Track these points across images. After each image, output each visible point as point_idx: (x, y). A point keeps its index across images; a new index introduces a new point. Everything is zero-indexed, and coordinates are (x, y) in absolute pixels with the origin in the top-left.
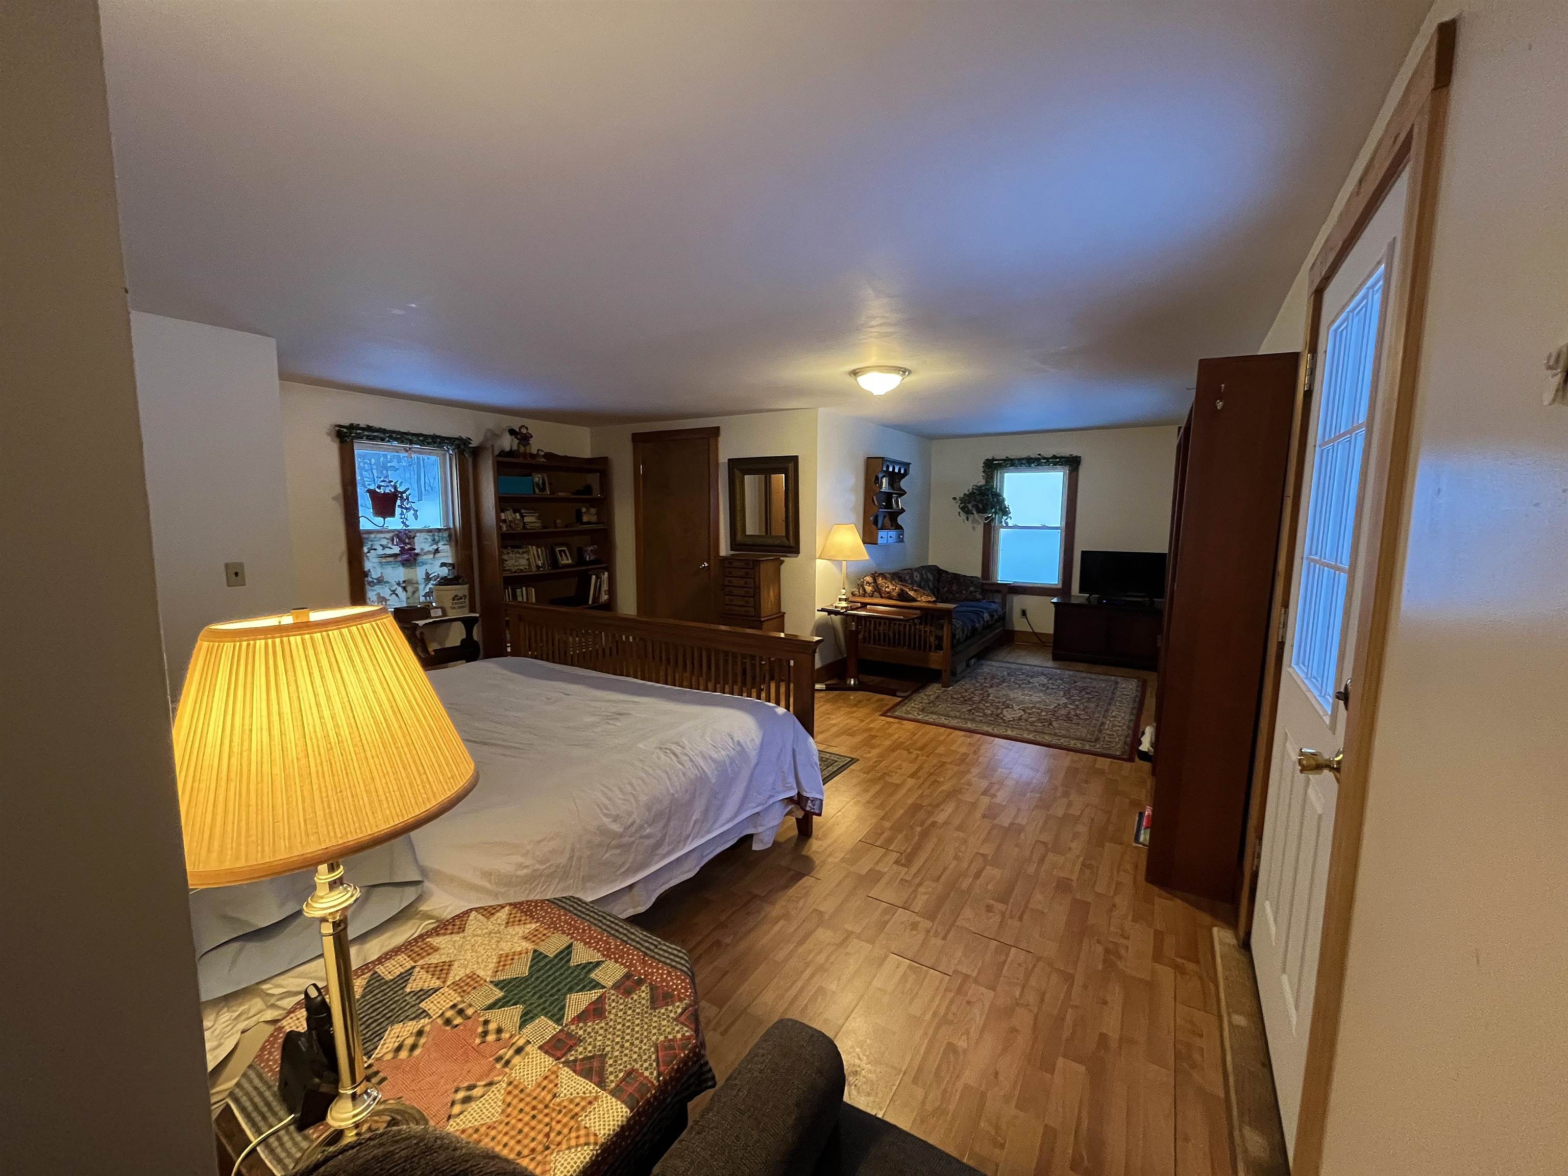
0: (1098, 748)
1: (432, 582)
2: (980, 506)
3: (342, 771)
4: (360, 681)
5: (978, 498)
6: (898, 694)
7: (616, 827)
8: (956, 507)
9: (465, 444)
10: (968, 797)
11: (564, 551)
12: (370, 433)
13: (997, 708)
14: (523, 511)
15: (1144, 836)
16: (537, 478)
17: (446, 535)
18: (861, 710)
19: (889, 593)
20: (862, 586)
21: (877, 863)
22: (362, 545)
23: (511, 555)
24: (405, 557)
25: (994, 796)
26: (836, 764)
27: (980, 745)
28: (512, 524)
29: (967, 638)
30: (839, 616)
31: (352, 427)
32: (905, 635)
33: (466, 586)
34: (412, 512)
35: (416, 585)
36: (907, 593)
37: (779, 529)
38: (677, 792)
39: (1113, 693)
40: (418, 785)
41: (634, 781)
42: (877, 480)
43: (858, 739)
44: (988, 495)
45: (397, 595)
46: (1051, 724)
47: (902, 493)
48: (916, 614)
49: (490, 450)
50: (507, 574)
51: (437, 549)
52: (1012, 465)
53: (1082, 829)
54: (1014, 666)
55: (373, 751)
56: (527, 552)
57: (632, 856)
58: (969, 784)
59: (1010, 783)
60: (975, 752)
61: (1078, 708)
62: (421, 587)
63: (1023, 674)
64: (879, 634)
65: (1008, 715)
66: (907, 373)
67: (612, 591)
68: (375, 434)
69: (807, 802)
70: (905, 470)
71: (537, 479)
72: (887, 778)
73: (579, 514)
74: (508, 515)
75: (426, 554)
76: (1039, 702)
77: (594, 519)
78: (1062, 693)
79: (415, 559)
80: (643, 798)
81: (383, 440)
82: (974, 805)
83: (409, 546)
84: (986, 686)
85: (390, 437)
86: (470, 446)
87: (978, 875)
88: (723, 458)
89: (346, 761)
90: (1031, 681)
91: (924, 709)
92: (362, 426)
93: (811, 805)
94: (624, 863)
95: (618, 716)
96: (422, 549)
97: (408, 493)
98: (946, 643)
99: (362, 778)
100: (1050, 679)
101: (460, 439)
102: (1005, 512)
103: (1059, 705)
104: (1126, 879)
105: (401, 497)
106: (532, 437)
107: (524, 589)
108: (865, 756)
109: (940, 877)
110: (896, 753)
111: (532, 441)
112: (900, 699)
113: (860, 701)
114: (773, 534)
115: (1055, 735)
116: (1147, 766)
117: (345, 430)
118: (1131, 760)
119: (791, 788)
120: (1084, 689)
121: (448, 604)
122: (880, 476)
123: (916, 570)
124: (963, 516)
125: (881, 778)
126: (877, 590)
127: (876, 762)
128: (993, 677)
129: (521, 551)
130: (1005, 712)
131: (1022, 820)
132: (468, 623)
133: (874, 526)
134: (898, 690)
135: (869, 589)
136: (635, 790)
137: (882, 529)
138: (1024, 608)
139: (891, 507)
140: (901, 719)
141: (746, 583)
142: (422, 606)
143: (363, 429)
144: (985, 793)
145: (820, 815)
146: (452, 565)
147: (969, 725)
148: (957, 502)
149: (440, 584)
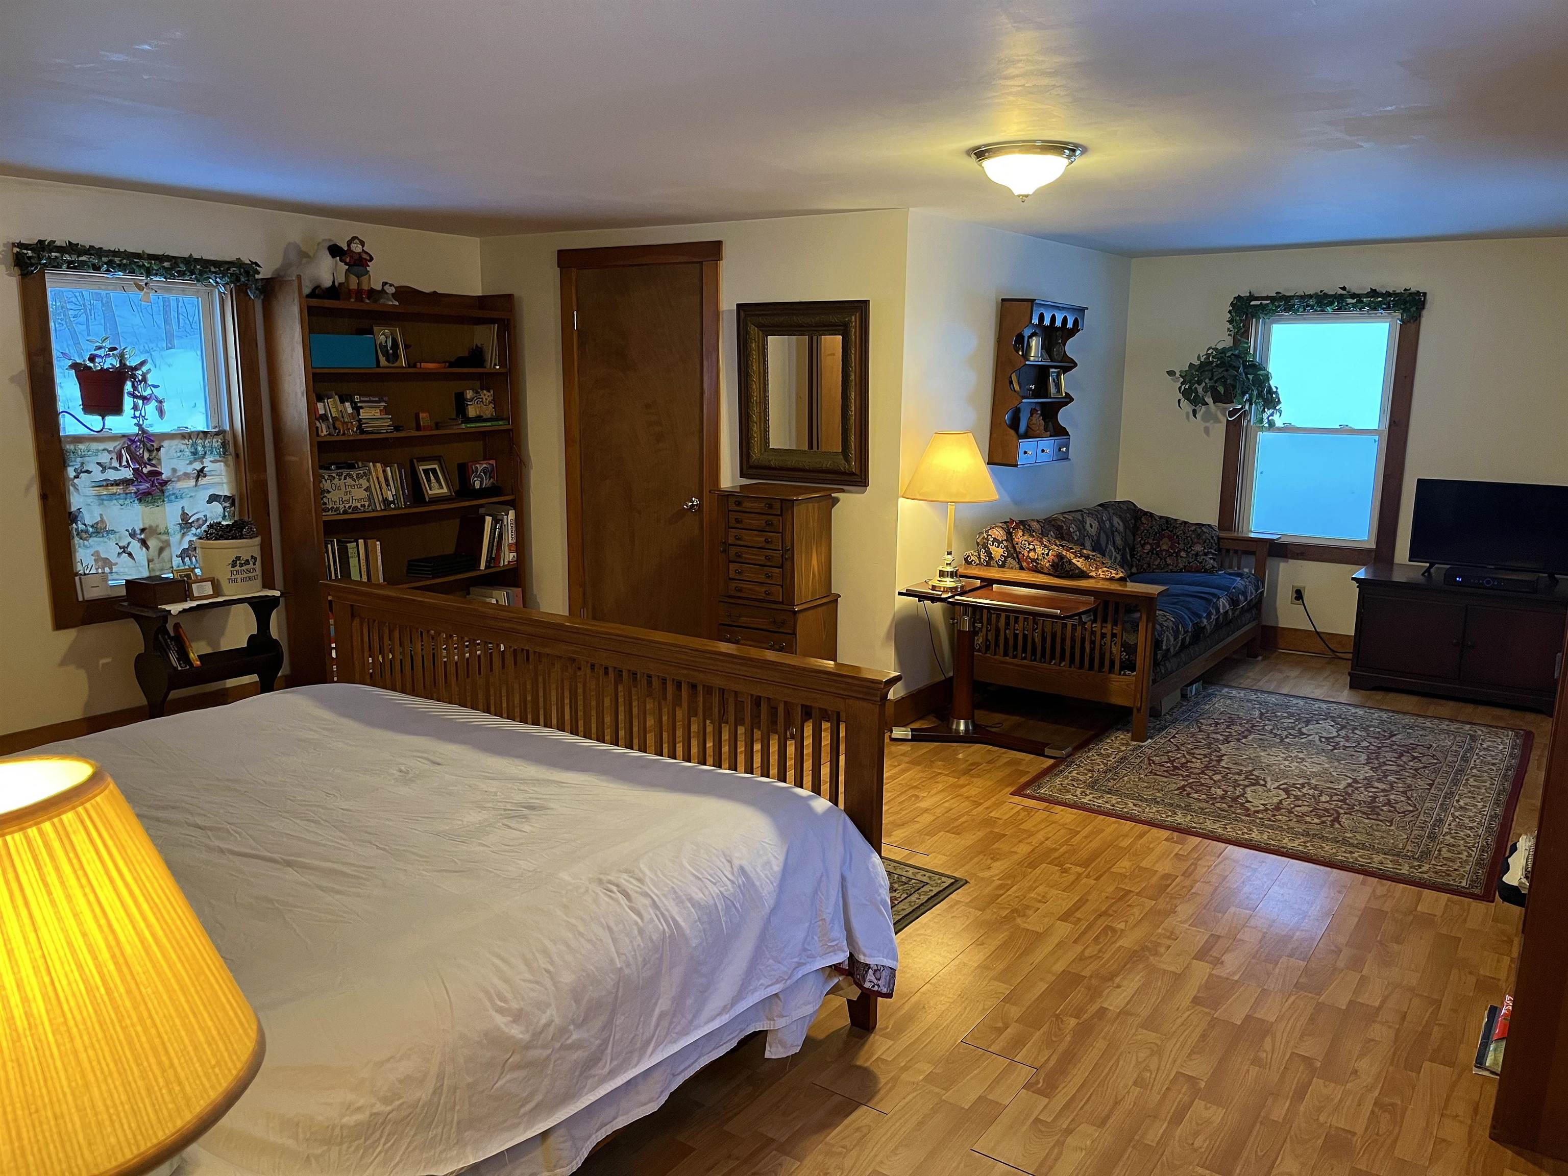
0: (1426, 871)
1: (193, 530)
2: (1221, 389)
3: (37, 1075)
4: (60, 919)
5: (1218, 373)
6: (1047, 751)
7: (516, 1032)
8: (1174, 387)
9: (247, 273)
10: (1168, 962)
11: (434, 471)
12: (74, 258)
13: (1236, 785)
14: (357, 398)
15: (1495, 1056)
16: (382, 336)
17: (216, 442)
18: (978, 782)
19: (1033, 560)
20: (985, 546)
21: (991, 1087)
22: (63, 464)
23: (336, 481)
24: (145, 486)
25: (1217, 962)
26: (926, 888)
27: (1198, 859)
28: (338, 424)
29: (1184, 647)
30: (938, 604)
31: (41, 247)
32: (1063, 640)
33: (257, 540)
34: (154, 404)
35: (164, 537)
36: (1070, 562)
37: (832, 441)
38: (628, 965)
39: (1465, 759)
40: (160, 1089)
41: (550, 945)
42: (1021, 342)
43: (969, 839)
44: (1236, 369)
45: (130, 555)
46: (1337, 820)
47: (1068, 365)
48: (1084, 603)
49: (296, 284)
50: (330, 516)
51: (202, 470)
52: (1289, 308)
53: (1380, 1032)
54: (1273, 699)
55: (86, 1038)
56: (367, 475)
57: (546, 1082)
58: (1172, 935)
59: (1250, 937)
60: (1187, 874)
61: (1392, 788)
62: (174, 539)
63: (1291, 715)
64: (1016, 636)
65: (1255, 798)
66: (1078, 152)
67: (522, 546)
68: (83, 258)
69: (867, 972)
70: (1076, 322)
71: (382, 338)
72: (1019, 920)
73: (461, 403)
74: (331, 407)
75: (179, 479)
76: (1315, 775)
77: (489, 411)
78: (1363, 758)
79: (163, 492)
80: (567, 978)
81: (97, 268)
82: (1179, 978)
83: (149, 468)
84: (1217, 740)
85: (110, 263)
86: (257, 276)
87: (1178, 1118)
88: (728, 302)
89: (43, 1060)
90: (1304, 730)
91: (1095, 782)
92: (58, 243)
93: (873, 978)
94: (532, 1095)
95: (526, 812)
96: (174, 470)
97: (144, 369)
98: (1142, 658)
99: (70, 1086)
100: (1343, 727)
101: (238, 264)
102: (1270, 400)
103: (1355, 781)
104: (1455, 1132)
105: (134, 377)
106: (371, 259)
107: (361, 541)
108: (981, 875)
109: (1108, 1117)
110: (1038, 871)
111: (372, 267)
112: (1052, 761)
113: (977, 764)
114: (823, 448)
115: (1345, 842)
116: (1516, 911)
117: (30, 253)
118: (1487, 897)
119: (835, 950)
120: (1408, 749)
121: (223, 573)
122: (1027, 332)
123: (1091, 513)
124: (1187, 406)
125: (1008, 919)
126: (1013, 553)
127: (1000, 887)
128: (1232, 722)
129: (354, 473)
130: (1249, 795)
131: (1268, 1013)
132: (262, 608)
133: (1012, 432)
134: (1046, 745)
135: (998, 552)
136: (552, 963)
137: (1026, 436)
138: (1299, 584)
139: (1046, 394)
140: (1050, 802)
141: (767, 541)
142: (177, 577)
143: (61, 249)
144: (1201, 955)
145: (889, 995)
146: (230, 499)
147: (1179, 818)
148: (1177, 380)
149: (207, 536)
